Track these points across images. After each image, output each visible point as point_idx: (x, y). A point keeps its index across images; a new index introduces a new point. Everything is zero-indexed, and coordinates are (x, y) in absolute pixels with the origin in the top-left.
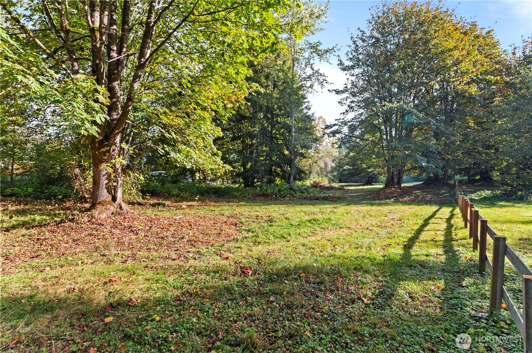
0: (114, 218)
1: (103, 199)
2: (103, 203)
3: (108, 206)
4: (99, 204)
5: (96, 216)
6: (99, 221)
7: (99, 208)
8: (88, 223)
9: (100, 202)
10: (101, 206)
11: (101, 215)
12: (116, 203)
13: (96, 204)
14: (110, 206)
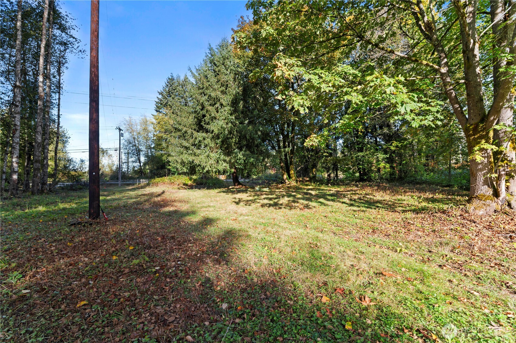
0: (494, 217)
1: (482, 193)
2: (481, 197)
3: (488, 201)
4: (475, 198)
5: (471, 211)
6: (473, 217)
7: (476, 203)
8: (459, 217)
9: (477, 196)
10: (479, 201)
11: (477, 211)
12: (501, 198)
13: (473, 198)
14: (491, 202)
